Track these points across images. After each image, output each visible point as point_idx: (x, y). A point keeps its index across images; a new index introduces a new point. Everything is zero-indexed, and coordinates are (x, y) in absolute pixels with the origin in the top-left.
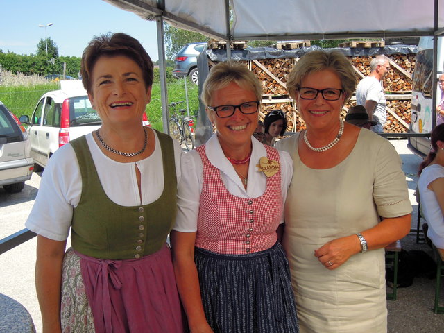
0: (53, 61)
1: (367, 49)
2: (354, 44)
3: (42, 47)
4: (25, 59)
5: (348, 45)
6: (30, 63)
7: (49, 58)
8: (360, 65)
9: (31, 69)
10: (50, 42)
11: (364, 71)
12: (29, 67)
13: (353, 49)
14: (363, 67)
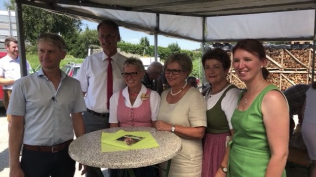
0: (147, 48)
1: (301, 45)
2: (293, 43)
3: (142, 41)
4: (134, 46)
5: (290, 43)
6: (136, 48)
7: (145, 46)
8: (296, 54)
9: (137, 51)
10: (146, 39)
11: (299, 57)
12: (136, 50)
13: (292, 45)
14: (298, 55)
